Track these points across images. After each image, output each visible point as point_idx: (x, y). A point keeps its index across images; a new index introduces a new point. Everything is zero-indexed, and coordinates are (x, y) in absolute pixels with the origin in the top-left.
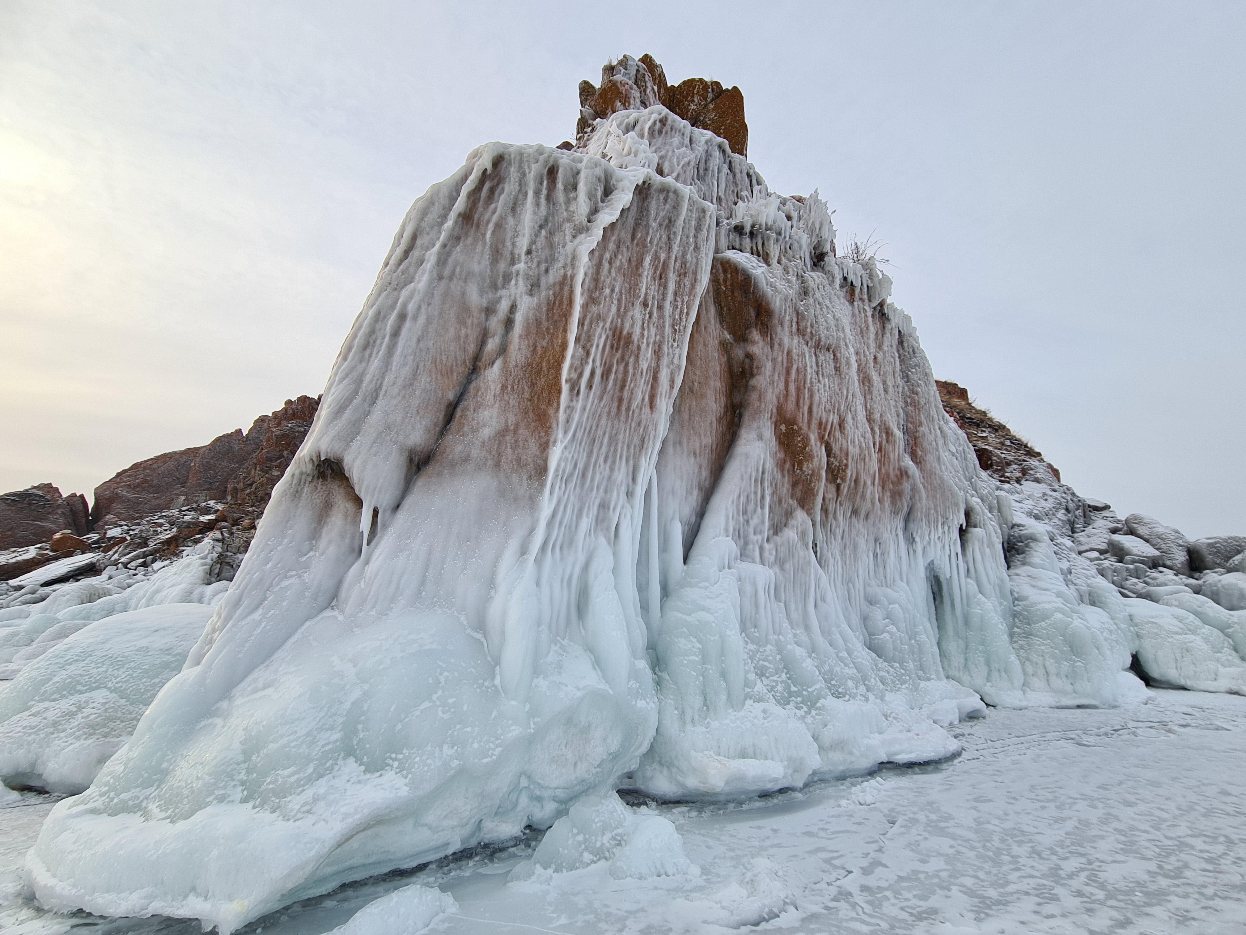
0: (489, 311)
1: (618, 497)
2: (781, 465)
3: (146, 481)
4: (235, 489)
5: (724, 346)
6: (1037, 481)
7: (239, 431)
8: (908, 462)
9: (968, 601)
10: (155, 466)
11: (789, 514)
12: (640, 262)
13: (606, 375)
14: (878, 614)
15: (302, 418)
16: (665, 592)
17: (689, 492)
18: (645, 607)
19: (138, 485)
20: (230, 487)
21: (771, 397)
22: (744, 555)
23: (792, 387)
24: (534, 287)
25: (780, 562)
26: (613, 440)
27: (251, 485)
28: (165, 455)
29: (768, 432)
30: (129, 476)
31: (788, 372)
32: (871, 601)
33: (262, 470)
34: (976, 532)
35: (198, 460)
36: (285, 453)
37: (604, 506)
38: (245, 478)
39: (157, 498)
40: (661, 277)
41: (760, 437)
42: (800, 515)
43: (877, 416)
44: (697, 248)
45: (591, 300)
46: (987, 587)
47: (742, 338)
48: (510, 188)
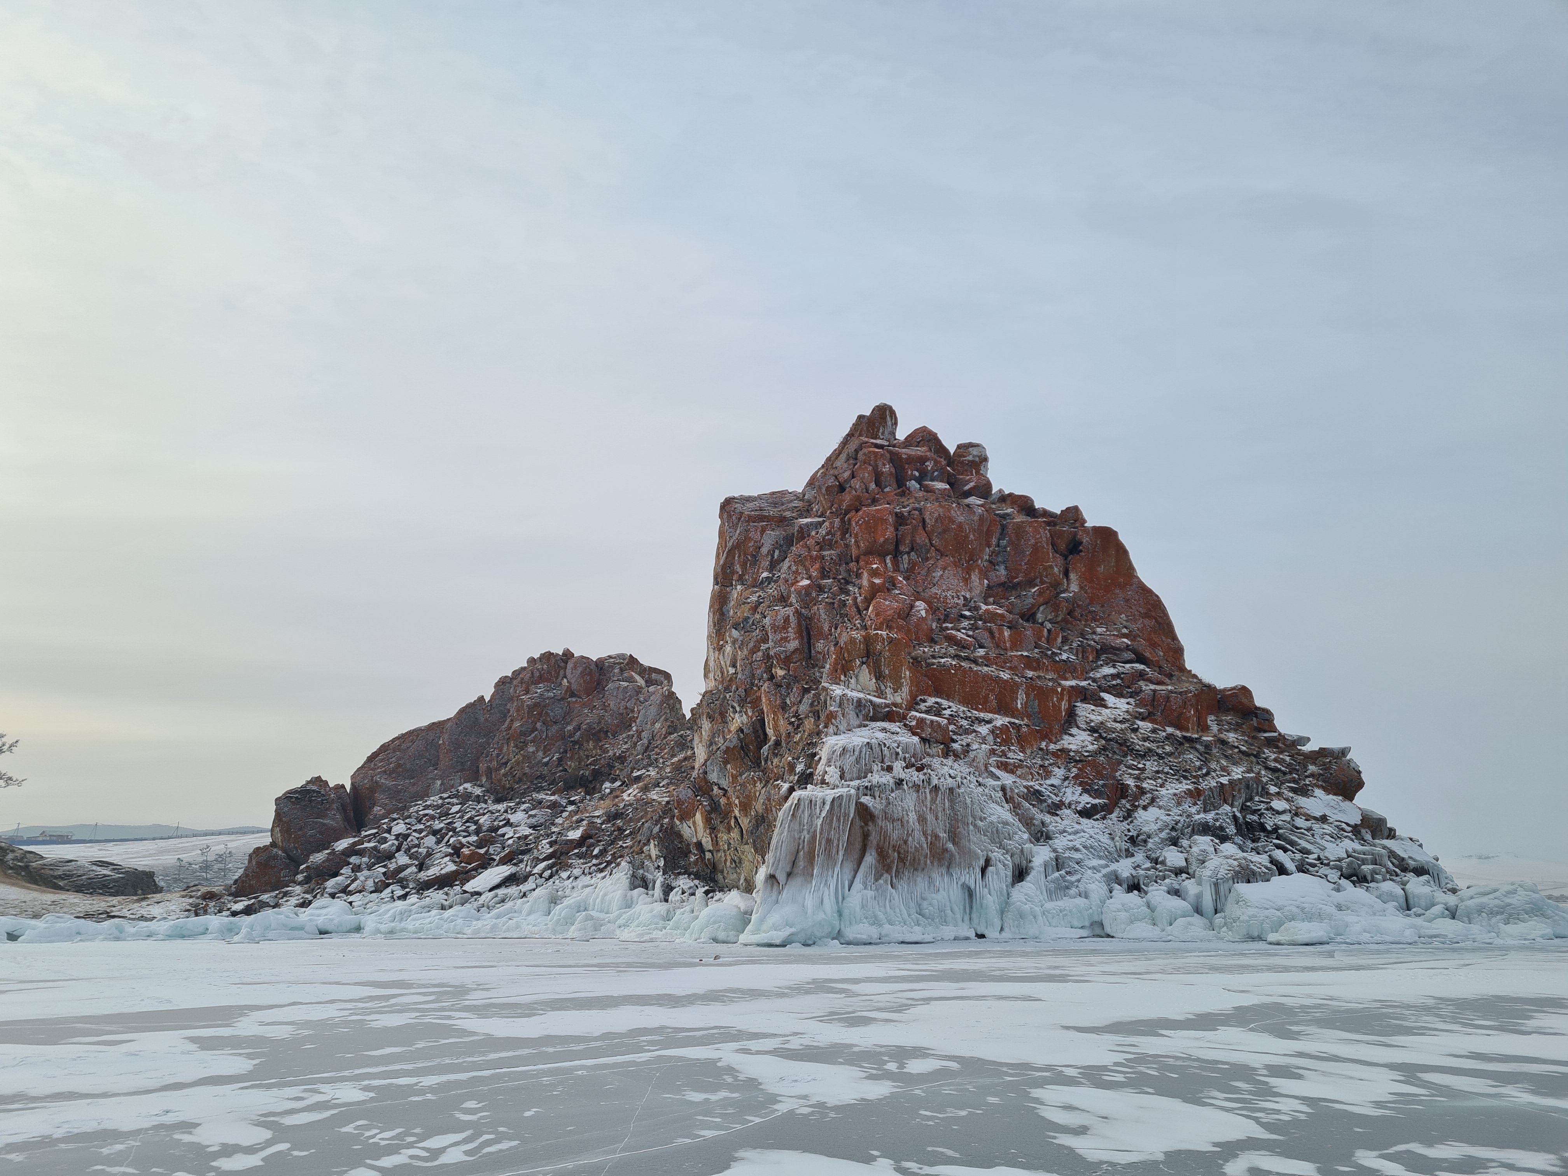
0: (800, 838)
1: (830, 878)
2: (879, 862)
3: (399, 766)
4: (489, 768)
5: (861, 827)
7: (481, 698)
8: (950, 846)
9: (982, 898)
10: (404, 746)
11: (882, 875)
12: (833, 819)
13: (825, 850)
14: (925, 904)
15: (548, 680)
16: (843, 898)
17: (850, 872)
18: (837, 902)
19: (393, 771)
20: (483, 767)
21: (875, 842)
22: (865, 888)
23: (882, 837)
24: (808, 832)
25: (877, 890)
26: (828, 865)
27: (506, 763)
28: (410, 733)
29: (874, 853)
30: (382, 760)
31: (881, 833)
32: (924, 899)
33: (516, 746)
34: (990, 868)
35: (446, 736)
36: (539, 725)
37: (826, 881)
38: (498, 755)
39: (414, 784)
40: (839, 820)
41: (871, 855)
42: (886, 876)
43: (929, 832)
44: (849, 807)
45: (821, 834)
46: (993, 892)
47: (866, 824)
48: (802, 807)
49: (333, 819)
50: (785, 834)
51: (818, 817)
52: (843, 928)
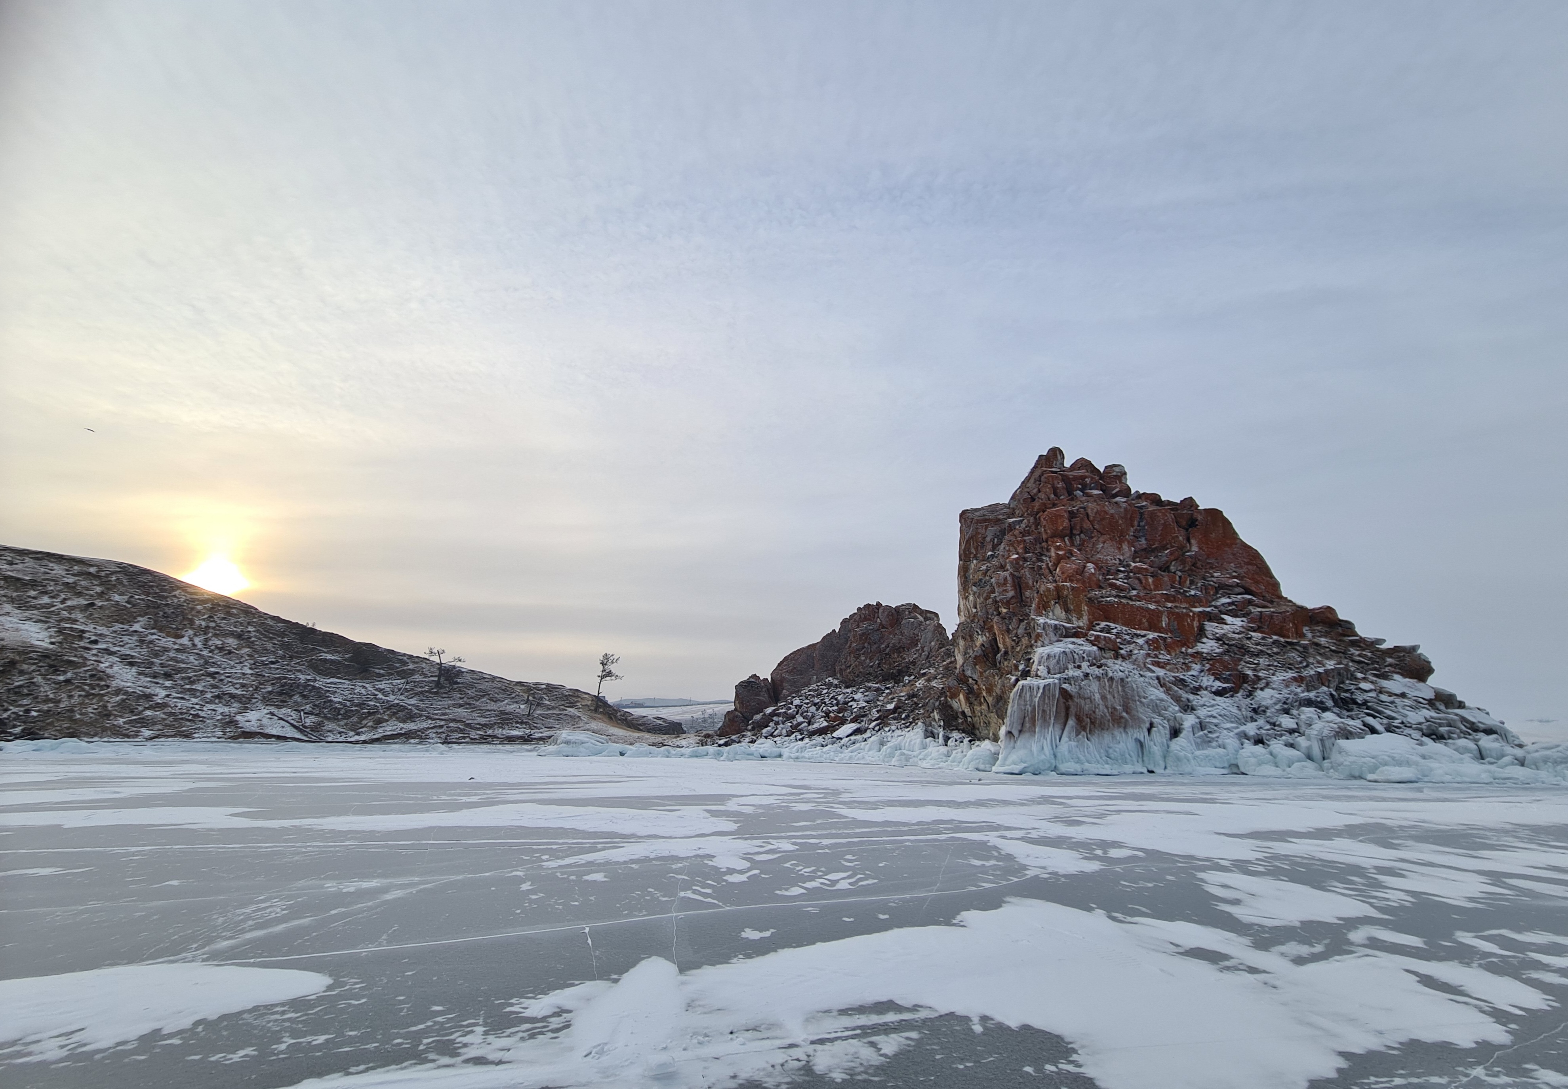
0: (1025, 710)
1: (1046, 734)
2: (1077, 724)
3: (795, 668)
4: (841, 669)
5: (1064, 703)
6: (1273, 689)
7: (834, 631)
8: (1124, 714)
9: (1150, 747)
10: (796, 658)
11: (1080, 732)
12: (1045, 698)
13: (1042, 717)
14: (1111, 751)
15: (869, 620)
16: (1056, 746)
17: (1059, 730)
18: (1053, 749)
19: (791, 671)
20: (837, 668)
21: (1074, 712)
22: (1070, 740)
23: (1079, 709)
25: (1078, 741)
26: (1044, 726)
27: (850, 666)
28: (798, 650)
29: (1074, 718)
30: (785, 665)
31: (1077, 706)
32: (1110, 748)
33: (854, 657)
34: (1154, 729)
35: (817, 652)
36: (866, 645)
37: (1044, 735)
38: (845, 662)
39: (802, 678)
40: (1049, 698)
41: (1072, 720)
42: (1083, 733)
43: (1109, 706)
44: (1055, 690)
45: (1038, 707)
46: (1157, 744)
47: (1067, 701)
49: (764, 697)
50: (1016, 706)
51: (1036, 697)
52: (1058, 765)
